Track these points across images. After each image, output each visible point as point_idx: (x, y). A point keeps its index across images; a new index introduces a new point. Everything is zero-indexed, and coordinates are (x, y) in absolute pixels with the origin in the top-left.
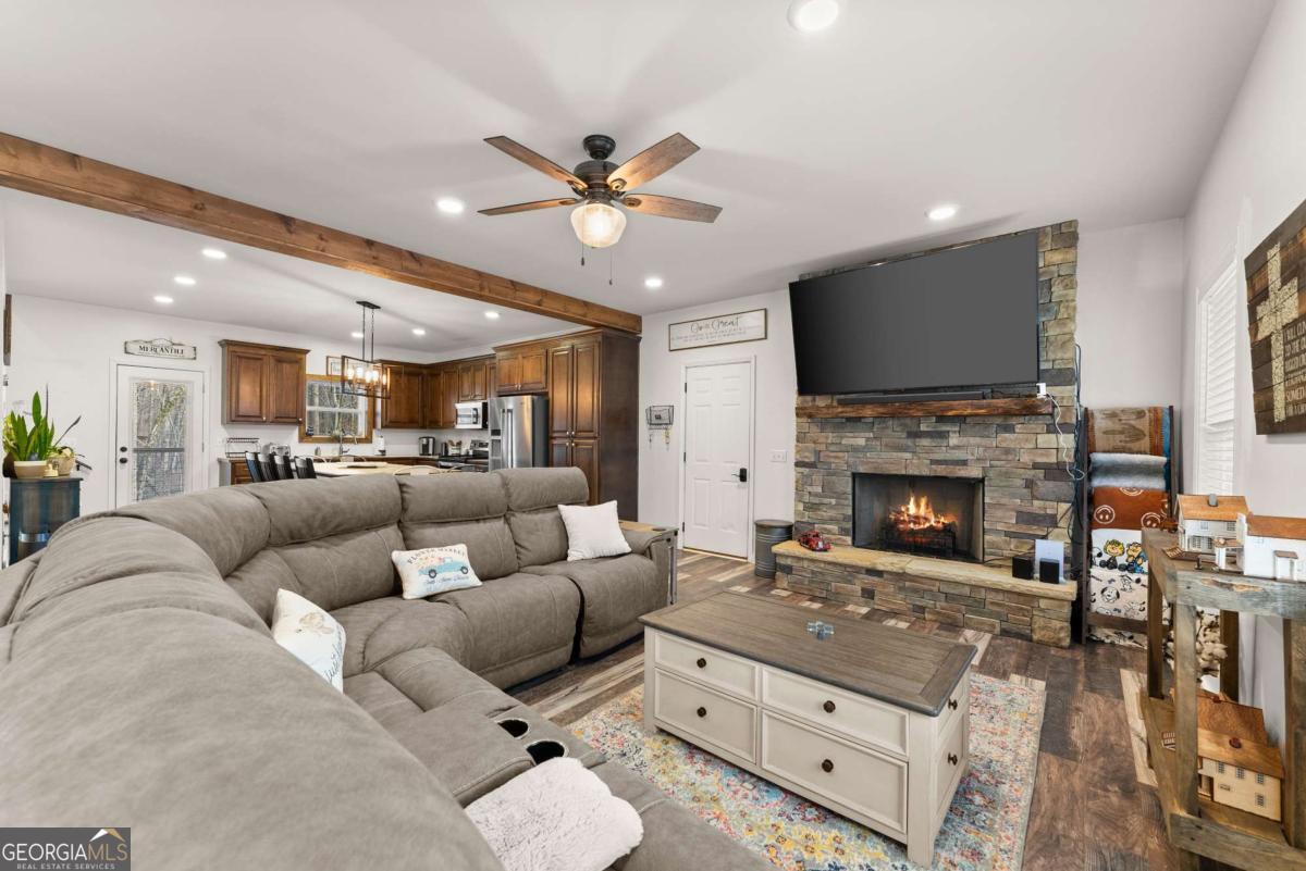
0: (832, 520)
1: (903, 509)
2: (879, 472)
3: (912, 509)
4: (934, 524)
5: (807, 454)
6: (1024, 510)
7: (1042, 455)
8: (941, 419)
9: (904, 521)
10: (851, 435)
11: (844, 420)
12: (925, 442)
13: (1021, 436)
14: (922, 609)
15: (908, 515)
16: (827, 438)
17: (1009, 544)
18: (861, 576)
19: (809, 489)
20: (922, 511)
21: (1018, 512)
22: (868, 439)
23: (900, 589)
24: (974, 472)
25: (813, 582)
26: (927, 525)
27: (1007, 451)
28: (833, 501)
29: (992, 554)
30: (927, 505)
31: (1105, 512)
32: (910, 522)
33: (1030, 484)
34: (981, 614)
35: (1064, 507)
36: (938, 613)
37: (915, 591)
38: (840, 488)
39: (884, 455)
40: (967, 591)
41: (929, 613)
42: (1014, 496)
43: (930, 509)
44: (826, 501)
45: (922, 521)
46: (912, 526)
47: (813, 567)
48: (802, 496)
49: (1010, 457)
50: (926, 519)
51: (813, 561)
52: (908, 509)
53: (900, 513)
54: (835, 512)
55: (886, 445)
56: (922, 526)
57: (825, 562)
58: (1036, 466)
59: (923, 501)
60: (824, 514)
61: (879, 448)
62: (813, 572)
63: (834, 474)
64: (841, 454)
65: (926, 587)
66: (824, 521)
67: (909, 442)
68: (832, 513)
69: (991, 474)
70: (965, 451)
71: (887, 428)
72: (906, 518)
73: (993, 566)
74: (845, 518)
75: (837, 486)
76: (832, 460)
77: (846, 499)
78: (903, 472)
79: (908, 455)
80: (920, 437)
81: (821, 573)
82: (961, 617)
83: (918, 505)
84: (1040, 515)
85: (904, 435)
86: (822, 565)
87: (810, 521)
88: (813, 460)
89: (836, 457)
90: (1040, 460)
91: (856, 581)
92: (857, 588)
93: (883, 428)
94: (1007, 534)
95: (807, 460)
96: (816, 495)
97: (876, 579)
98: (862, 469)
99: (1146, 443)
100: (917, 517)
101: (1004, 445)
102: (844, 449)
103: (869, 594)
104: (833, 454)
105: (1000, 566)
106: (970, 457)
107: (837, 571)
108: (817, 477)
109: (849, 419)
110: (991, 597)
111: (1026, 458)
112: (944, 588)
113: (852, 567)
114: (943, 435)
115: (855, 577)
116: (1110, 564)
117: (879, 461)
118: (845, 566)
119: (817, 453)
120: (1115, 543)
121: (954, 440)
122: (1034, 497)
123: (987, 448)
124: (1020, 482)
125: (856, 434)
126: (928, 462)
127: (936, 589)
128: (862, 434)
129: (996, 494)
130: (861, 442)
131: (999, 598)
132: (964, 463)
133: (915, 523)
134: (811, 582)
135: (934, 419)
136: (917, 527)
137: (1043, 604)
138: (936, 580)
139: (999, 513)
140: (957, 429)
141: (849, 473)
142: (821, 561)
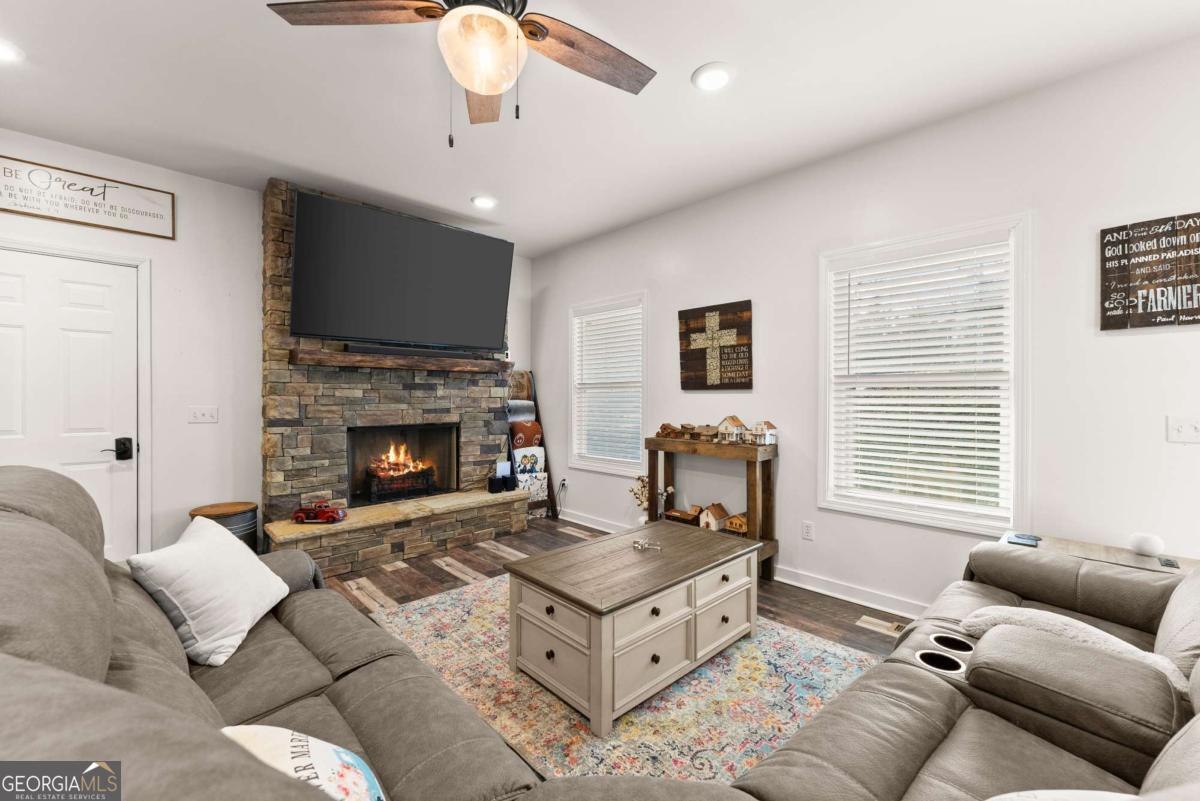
0: (324, 485)
1: (384, 457)
2: (377, 425)
3: (392, 457)
4: (413, 470)
5: (289, 409)
6: (485, 443)
7: (493, 402)
8: (431, 373)
9: (385, 468)
10: (347, 386)
11: (338, 369)
12: (419, 393)
13: (482, 388)
14: (444, 542)
15: (389, 463)
16: (317, 389)
17: (475, 470)
18: (391, 532)
19: (293, 452)
20: (402, 458)
21: (482, 446)
22: (365, 391)
23: (427, 530)
24: (453, 418)
25: (335, 559)
26: (406, 471)
27: (474, 400)
28: (326, 462)
29: (467, 481)
30: (406, 452)
31: (520, 438)
32: (390, 470)
33: (487, 424)
34: (483, 528)
35: (505, 437)
36: (457, 540)
37: (439, 528)
38: (334, 446)
39: (383, 407)
40: (475, 513)
41: (451, 542)
42: (478, 434)
43: (409, 456)
44: (317, 463)
45: (401, 468)
46: (392, 473)
47: (335, 542)
48: (283, 463)
49: (476, 404)
50: (406, 466)
51: (335, 535)
52: (388, 458)
53: (381, 461)
54: (328, 474)
55: (386, 397)
56: (401, 473)
57: (349, 532)
58: (490, 410)
59: (403, 449)
60: (314, 479)
61: (377, 401)
62: (334, 548)
63: (327, 431)
64: (334, 408)
65: (447, 521)
66: (314, 488)
67: (405, 393)
68: (324, 477)
69: (465, 418)
70: (447, 401)
71: (384, 379)
72: (387, 467)
73: (467, 491)
74: (340, 479)
75: (332, 444)
76: (324, 415)
77: (342, 457)
78: (400, 423)
79: (404, 406)
80: (415, 389)
81: (344, 545)
82: (471, 535)
83: (397, 453)
84: (493, 446)
85: (401, 388)
86: (347, 536)
87: (295, 491)
88: (297, 416)
89: (329, 412)
90: (493, 406)
91: (385, 539)
92: (387, 546)
93: (382, 380)
94: (475, 463)
95: (287, 417)
96: (303, 458)
97: (406, 530)
98: (359, 423)
99: (525, 393)
100: (397, 464)
101: (472, 395)
102: (337, 401)
103: (398, 547)
104: (323, 408)
105: (471, 489)
106: (452, 406)
107: (364, 536)
108: (304, 437)
109: (343, 369)
110: (488, 512)
111: (484, 405)
112: (461, 517)
113: (379, 526)
114: (432, 388)
115: (384, 535)
116: (523, 471)
117: (379, 413)
118: (372, 528)
119: (302, 407)
120: (525, 457)
121: (440, 392)
122: (490, 433)
123: (462, 398)
124: (481, 423)
125: (353, 385)
126: (421, 411)
127: (453, 520)
128: (359, 385)
129: (468, 435)
130: (359, 394)
131: (493, 511)
132: (448, 411)
133: (395, 470)
134: (332, 560)
135: (426, 373)
136: (396, 474)
137: (516, 505)
138: (453, 512)
139: (470, 449)
140: (442, 382)
141: (345, 428)
142: (344, 532)
